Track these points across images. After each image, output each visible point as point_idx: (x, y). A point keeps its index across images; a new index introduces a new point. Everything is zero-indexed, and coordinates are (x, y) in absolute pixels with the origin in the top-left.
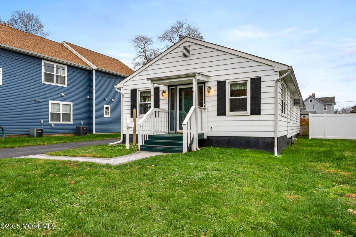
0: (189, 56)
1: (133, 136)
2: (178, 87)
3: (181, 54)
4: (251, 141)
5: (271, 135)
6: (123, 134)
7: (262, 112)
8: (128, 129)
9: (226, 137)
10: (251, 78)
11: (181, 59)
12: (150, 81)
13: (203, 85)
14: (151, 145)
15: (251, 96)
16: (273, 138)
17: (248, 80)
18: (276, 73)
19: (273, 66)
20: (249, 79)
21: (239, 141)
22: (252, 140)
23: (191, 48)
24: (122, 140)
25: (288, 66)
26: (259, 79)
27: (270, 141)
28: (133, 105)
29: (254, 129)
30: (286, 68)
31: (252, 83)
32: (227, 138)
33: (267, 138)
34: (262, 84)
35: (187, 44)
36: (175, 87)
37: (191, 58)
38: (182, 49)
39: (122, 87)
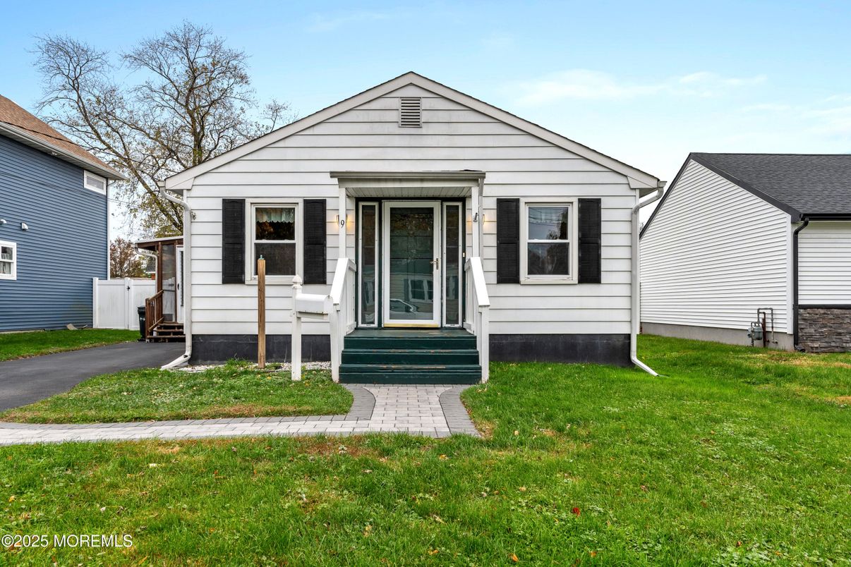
0: (418, 126)
1: (257, 340)
2: (388, 206)
3: (396, 116)
4: (579, 344)
5: (623, 329)
6: (193, 336)
7: (604, 277)
8: (299, 318)
9: (518, 337)
10: (579, 199)
11: (394, 128)
12: (337, 179)
13: (460, 204)
14: (374, 366)
15: (579, 239)
16: (628, 336)
17: (572, 203)
18: (633, 193)
19: (626, 176)
20: (575, 201)
21: (550, 344)
22: (580, 342)
23: (425, 104)
24: (188, 353)
25: (658, 180)
26: (598, 202)
27: (620, 343)
28: (231, 246)
29: (586, 315)
30: (653, 184)
31: (581, 211)
32: (521, 340)
33: (614, 336)
34: (605, 215)
35: (411, 92)
36: (376, 204)
37: (424, 130)
38: (396, 103)
39: (188, 190)
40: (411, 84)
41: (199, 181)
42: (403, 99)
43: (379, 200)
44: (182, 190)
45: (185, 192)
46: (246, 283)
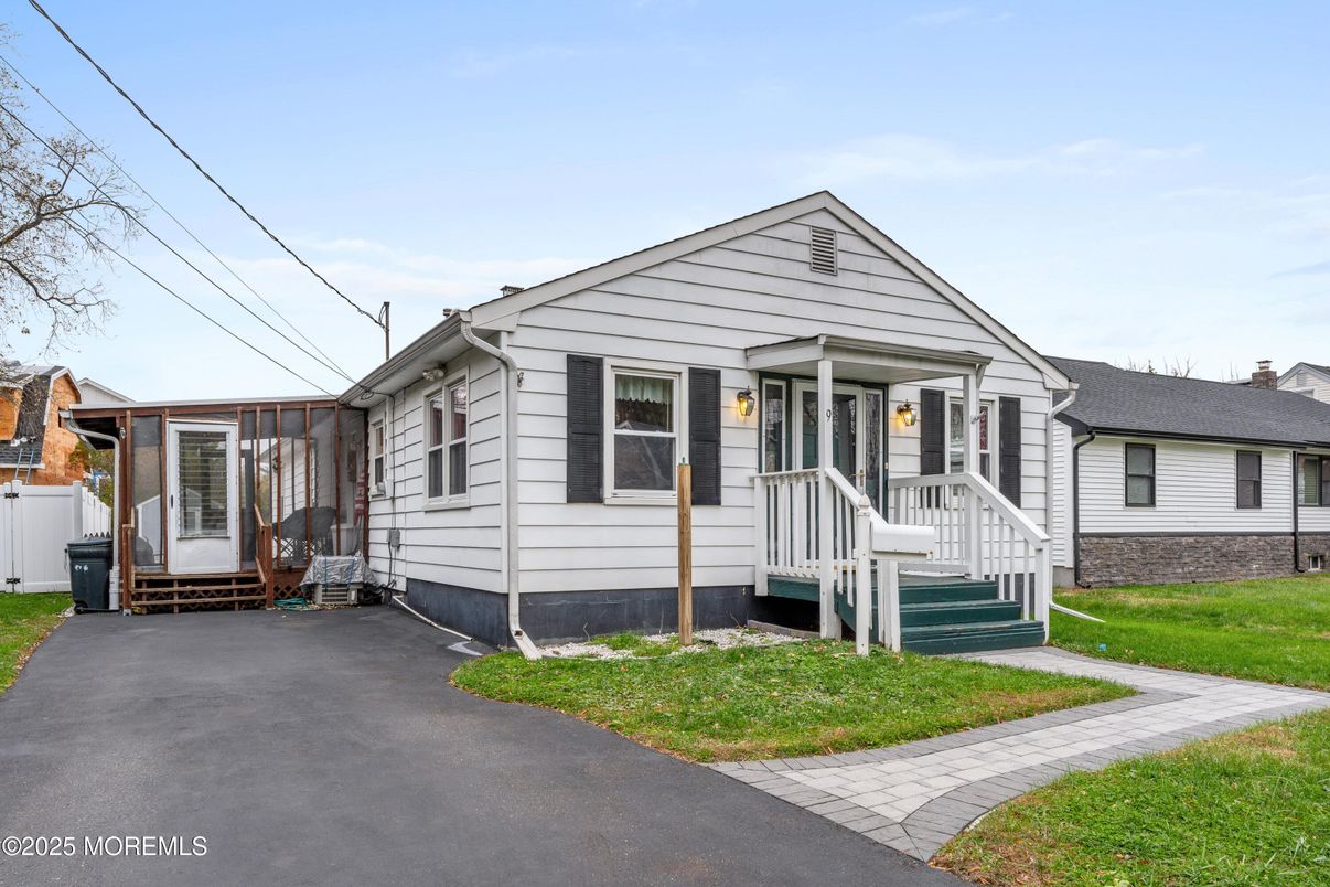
0: (831, 271)
2: (800, 387)
3: (805, 254)
6: (521, 595)
7: (1024, 500)
10: (1000, 397)
11: (804, 272)
13: (880, 393)
18: (1046, 394)
19: (1041, 372)
23: (839, 242)
24: (517, 626)
28: (580, 437)
30: (1065, 385)
34: (1024, 420)
35: (825, 222)
36: (783, 383)
37: (840, 280)
38: (806, 235)
39: (509, 333)
40: (825, 209)
41: (528, 319)
42: (815, 229)
43: (788, 378)
44: (497, 333)
45: (504, 336)
46: (607, 502)
